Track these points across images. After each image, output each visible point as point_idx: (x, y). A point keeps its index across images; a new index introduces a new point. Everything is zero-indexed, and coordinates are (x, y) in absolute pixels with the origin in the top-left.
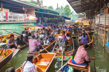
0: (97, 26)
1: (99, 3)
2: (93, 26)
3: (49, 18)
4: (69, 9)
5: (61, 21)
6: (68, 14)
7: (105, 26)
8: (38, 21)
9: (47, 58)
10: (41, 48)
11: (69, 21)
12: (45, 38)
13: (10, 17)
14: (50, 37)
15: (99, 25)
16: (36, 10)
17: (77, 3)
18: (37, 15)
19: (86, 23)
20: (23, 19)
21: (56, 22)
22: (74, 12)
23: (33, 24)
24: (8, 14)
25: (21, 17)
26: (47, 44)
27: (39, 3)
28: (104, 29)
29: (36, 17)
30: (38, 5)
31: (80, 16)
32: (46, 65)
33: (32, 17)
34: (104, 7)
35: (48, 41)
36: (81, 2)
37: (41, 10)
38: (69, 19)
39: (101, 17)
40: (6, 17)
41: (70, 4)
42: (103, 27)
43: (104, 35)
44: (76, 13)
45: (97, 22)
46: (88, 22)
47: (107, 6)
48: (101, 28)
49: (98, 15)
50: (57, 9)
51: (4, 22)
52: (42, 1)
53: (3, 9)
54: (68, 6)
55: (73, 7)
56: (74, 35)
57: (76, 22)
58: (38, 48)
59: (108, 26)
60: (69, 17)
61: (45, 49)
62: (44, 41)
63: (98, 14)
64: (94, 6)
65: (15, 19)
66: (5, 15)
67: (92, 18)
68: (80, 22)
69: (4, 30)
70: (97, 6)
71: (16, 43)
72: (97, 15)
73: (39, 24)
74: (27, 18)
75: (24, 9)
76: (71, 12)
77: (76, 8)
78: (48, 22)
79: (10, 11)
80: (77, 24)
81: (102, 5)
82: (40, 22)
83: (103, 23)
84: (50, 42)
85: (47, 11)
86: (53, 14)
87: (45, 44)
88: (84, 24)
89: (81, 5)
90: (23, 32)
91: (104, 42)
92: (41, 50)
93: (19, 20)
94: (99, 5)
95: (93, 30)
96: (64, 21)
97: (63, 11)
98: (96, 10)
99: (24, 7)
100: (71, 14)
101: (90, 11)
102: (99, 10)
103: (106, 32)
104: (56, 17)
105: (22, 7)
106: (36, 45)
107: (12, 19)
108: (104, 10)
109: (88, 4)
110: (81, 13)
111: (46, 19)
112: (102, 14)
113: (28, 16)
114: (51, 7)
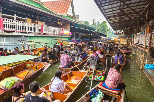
0: (135, 46)
1: (140, 21)
2: (131, 46)
3: (83, 34)
4: (106, 25)
5: (97, 38)
6: (104, 30)
7: (144, 47)
8: (72, 36)
9: (78, 75)
10: (72, 64)
11: (105, 38)
12: (77, 55)
13: (45, 30)
14: (82, 54)
15: (138, 45)
16: (71, 24)
17: (114, 19)
18: (72, 30)
19: (124, 42)
20: (58, 33)
21: (91, 38)
22: (111, 29)
23: (67, 39)
24: (43, 27)
25: (55, 30)
26: (79, 61)
27: (75, 17)
28: (143, 50)
29: (71, 32)
30: (73, 20)
31: (118, 34)
32: (76, 83)
33: (67, 32)
34: (145, 25)
35: (80, 58)
36: (120, 18)
37: (76, 25)
38: (105, 36)
39: (140, 36)
40: (41, 30)
41: (108, 20)
42: (142, 47)
43: (142, 56)
44: (113, 30)
45: (136, 41)
46: (126, 41)
47: (148, 24)
48: (140, 48)
49: (138, 34)
50: (93, 24)
51: (38, 35)
52: (78, 16)
53: (39, 22)
54: (104, 22)
55: (111, 24)
56: (108, 54)
57: (113, 39)
58: (70, 64)
59: (148, 46)
60: (105, 34)
61: (76, 66)
62: (76, 58)
63: (138, 32)
64: (134, 23)
65: (49, 33)
66: (40, 27)
67: (131, 37)
68: (117, 39)
69: (38, 43)
70: (138, 23)
71: (48, 57)
72: (136, 33)
74: (61, 32)
75: (59, 23)
76: (108, 28)
77: (114, 25)
78: (83, 37)
79: (45, 24)
80: (113, 42)
81: (143, 24)
82: (75, 37)
83: (143, 43)
84: (82, 59)
85: (82, 26)
86: (89, 30)
87: (76, 61)
88: (121, 43)
89: (120, 22)
90: (55, 47)
91: (142, 64)
92: (72, 67)
93: (53, 33)
94: (140, 23)
95: (131, 50)
96: (100, 37)
97: (99, 28)
98: (136, 28)
99: (60, 21)
100: (108, 30)
101: (128, 28)
102: (139, 29)
103: (146, 53)
104: (91, 32)
105: (58, 21)
106: (68, 61)
107: (47, 32)
108: (145, 28)
109: (127, 21)
110: (119, 31)
111: (81, 34)
112: (142, 33)
113: (62, 30)
114: (87, 22)
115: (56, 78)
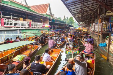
0: (92, 32)
1: (94, 15)
2: (90, 32)
3: (58, 26)
4: (72, 20)
5: (67, 28)
6: (71, 23)
7: (98, 32)
10: (56, 46)
11: (72, 28)
13: (32, 25)
15: (94, 31)
16: (50, 20)
17: (78, 15)
18: (50, 24)
19: (85, 30)
20: (41, 27)
21: (63, 28)
22: (76, 21)
23: (47, 30)
24: (31, 23)
25: (39, 25)
27: (52, 15)
28: (98, 34)
29: (50, 25)
30: (51, 17)
31: (80, 25)
32: (56, 56)
33: (47, 25)
34: (98, 18)
35: (60, 42)
36: (81, 14)
37: (53, 20)
38: (73, 26)
39: (95, 25)
40: (30, 25)
41: (73, 16)
42: (97, 32)
43: (97, 38)
44: (77, 23)
45: (93, 29)
46: (86, 29)
47: (100, 17)
48: (96, 33)
49: (93, 24)
50: (64, 19)
51: (28, 29)
52: (54, 14)
53: (28, 20)
54: (71, 17)
55: (75, 18)
57: (77, 28)
59: (100, 32)
60: (72, 25)
61: (58, 46)
62: (58, 41)
63: (94, 23)
64: (91, 17)
65: (35, 27)
66: (29, 23)
67: (89, 26)
68: (80, 28)
70: (93, 17)
72: (92, 24)
73: (52, 30)
74: (44, 26)
75: (41, 20)
76: (74, 21)
77: (78, 19)
78: (58, 28)
79: (32, 21)
80: (78, 30)
81: (97, 17)
82: (52, 28)
83: (97, 30)
84: (62, 42)
85: (57, 21)
86: (61, 23)
87: (58, 43)
88: (83, 30)
89: (81, 17)
91: (97, 43)
92: (56, 47)
93: (38, 27)
95: (90, 34)
96: (69, 28)
97: (68, 21)
98: (92, 20)
99: (42, 18)
100: (74, 23)
101: (87, 21)
102: (94, 20)
103: (99, 36)
104: (63, 25)
105: (40, 18)
108: (98, 20)
109: (86, 16)
110: (81, 23)
111: (56, 26)
113: (44, 24)
114: (60, 18)
115: (46, 53)
